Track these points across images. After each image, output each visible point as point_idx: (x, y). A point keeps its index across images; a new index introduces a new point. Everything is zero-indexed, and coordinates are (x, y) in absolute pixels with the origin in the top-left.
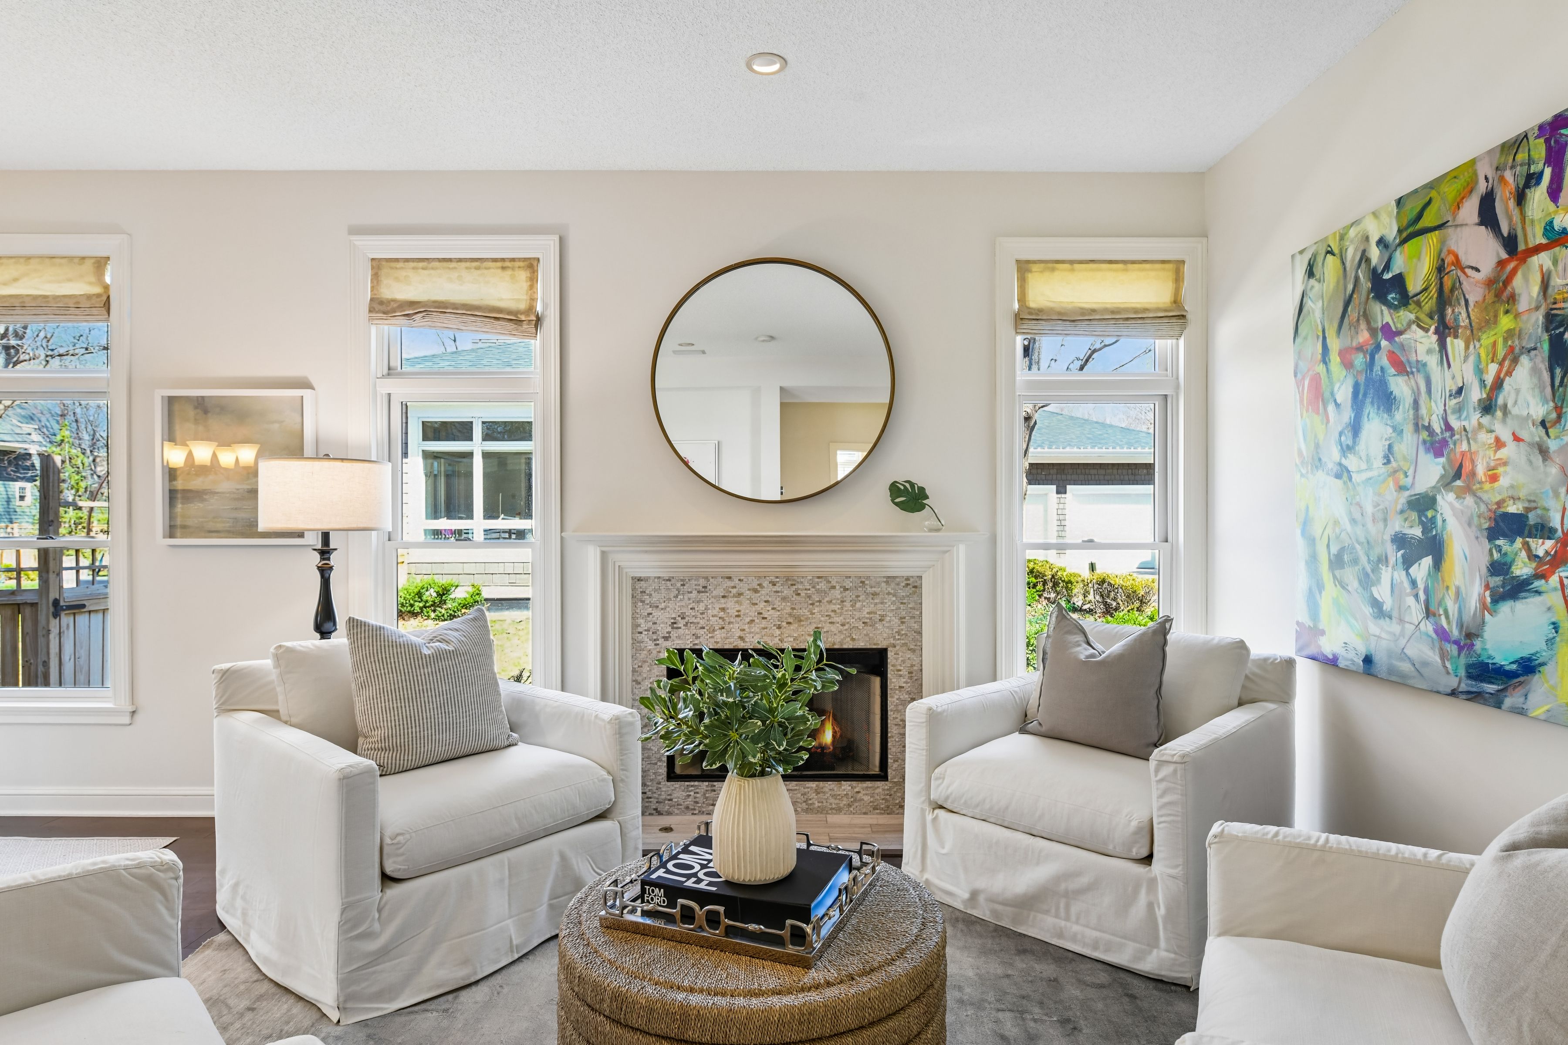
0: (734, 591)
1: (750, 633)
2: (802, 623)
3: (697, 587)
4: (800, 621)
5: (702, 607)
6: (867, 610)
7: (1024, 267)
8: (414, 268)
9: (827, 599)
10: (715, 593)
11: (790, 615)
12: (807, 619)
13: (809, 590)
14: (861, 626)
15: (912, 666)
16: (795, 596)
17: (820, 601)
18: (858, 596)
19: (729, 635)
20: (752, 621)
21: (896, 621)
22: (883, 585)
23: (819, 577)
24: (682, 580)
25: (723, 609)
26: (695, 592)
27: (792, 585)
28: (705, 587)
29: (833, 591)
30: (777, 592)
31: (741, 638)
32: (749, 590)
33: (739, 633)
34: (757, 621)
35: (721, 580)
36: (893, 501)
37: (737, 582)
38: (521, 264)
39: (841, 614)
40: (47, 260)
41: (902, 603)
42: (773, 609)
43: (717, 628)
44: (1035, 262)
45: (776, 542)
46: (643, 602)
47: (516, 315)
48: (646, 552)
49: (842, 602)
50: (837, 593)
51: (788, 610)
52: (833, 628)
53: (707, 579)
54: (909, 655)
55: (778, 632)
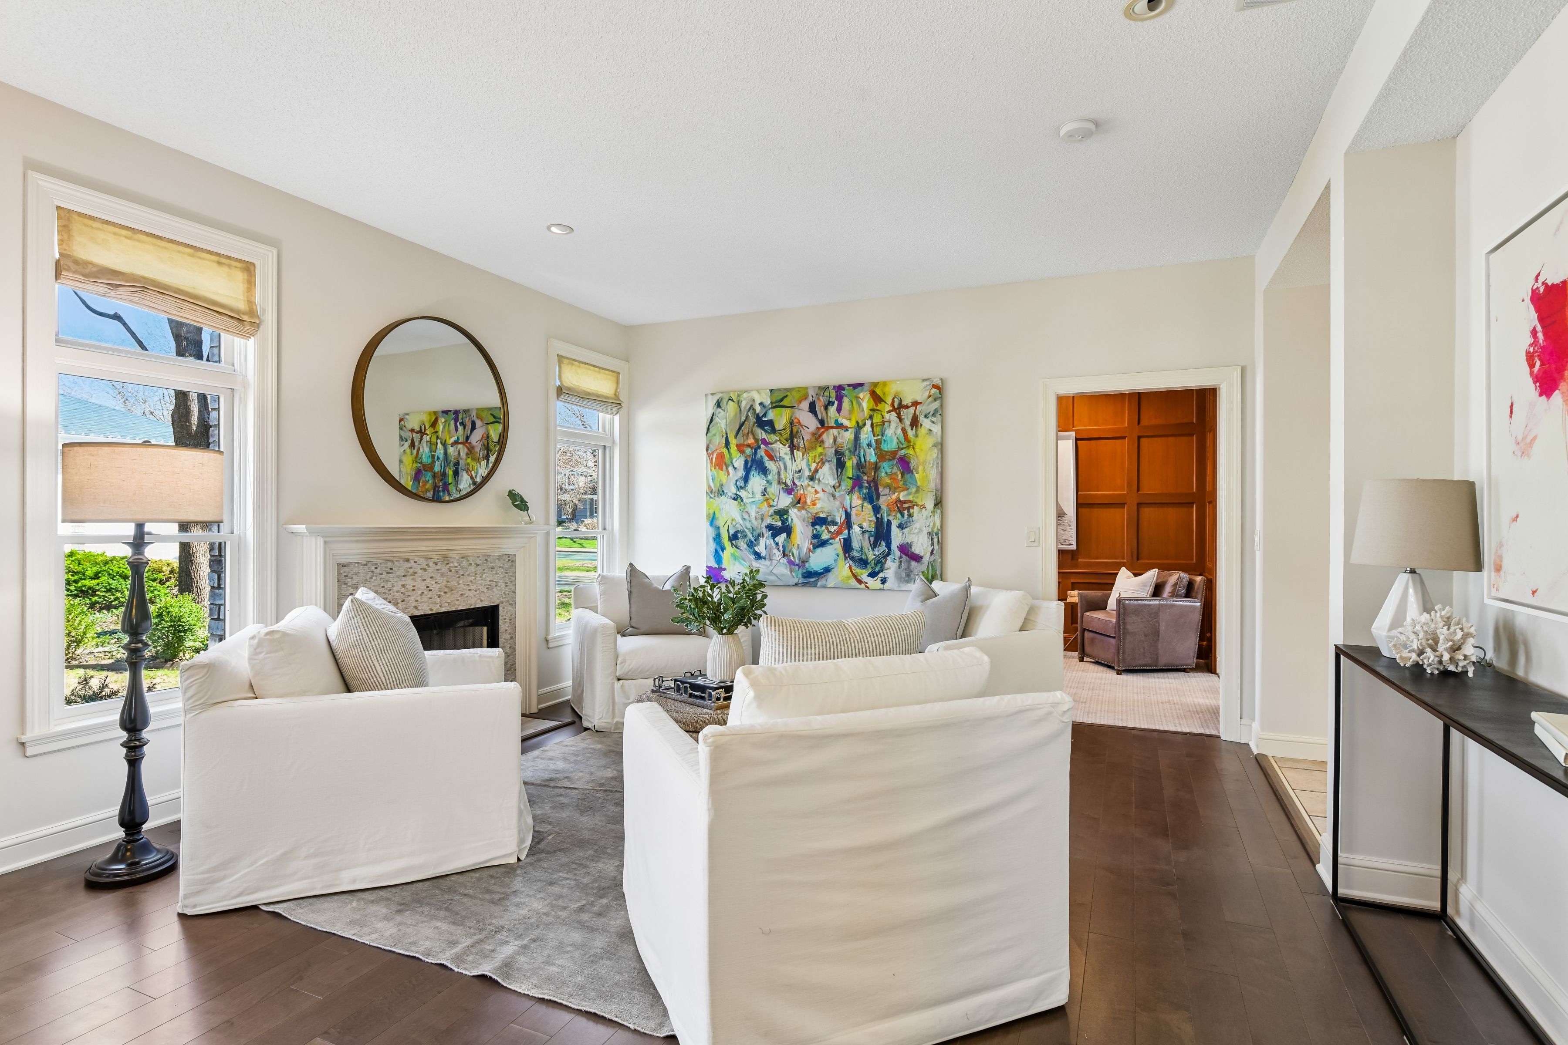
0: (411, 571)
1: (421, 603)
2: (453, 592)
3: (386, 569)
4: (452, 590)
5: (389, 585)
6: (488, 579)
7: (560, 360)
8: (115, 234)
9: (467, 573)
10: (398, 573)
11: (446, 586)
12: (456, 588)
13: (457, 567)
14: (485, 590)
15: (511, 615)
16: (449, 572)
17: (463, 575)
18: (484, 570)
19: (407, 606)
20: (423, 593)
21: (503, 585)
22: (497, 561)
23: (463, 558)
24: (376, 564)
25: (403, 586)
26: (385, 573)
27: (447, 564)
28: (391, 569)
29: (470, 567)
30: (438, 570)
31: (416, 607)
32: (421, 569)
33: (414, 604)
34: (426, 593)
35: (402, 563)
36: (513, 503)
37: (413, 563)
38: (238, 265)
39: (475, 583)
41: (506, 573)
42: (436, 583)
43: (399, 601)
45: (435, 532)
46: (346, 584)
47: (238, 314)
48: (357, 541)
49: (476, 574)
50: (472, 569)
51: (445, 583)
52: (471, 594)
53: (392, 561)
54: (510, 608)
55: (438, 600)
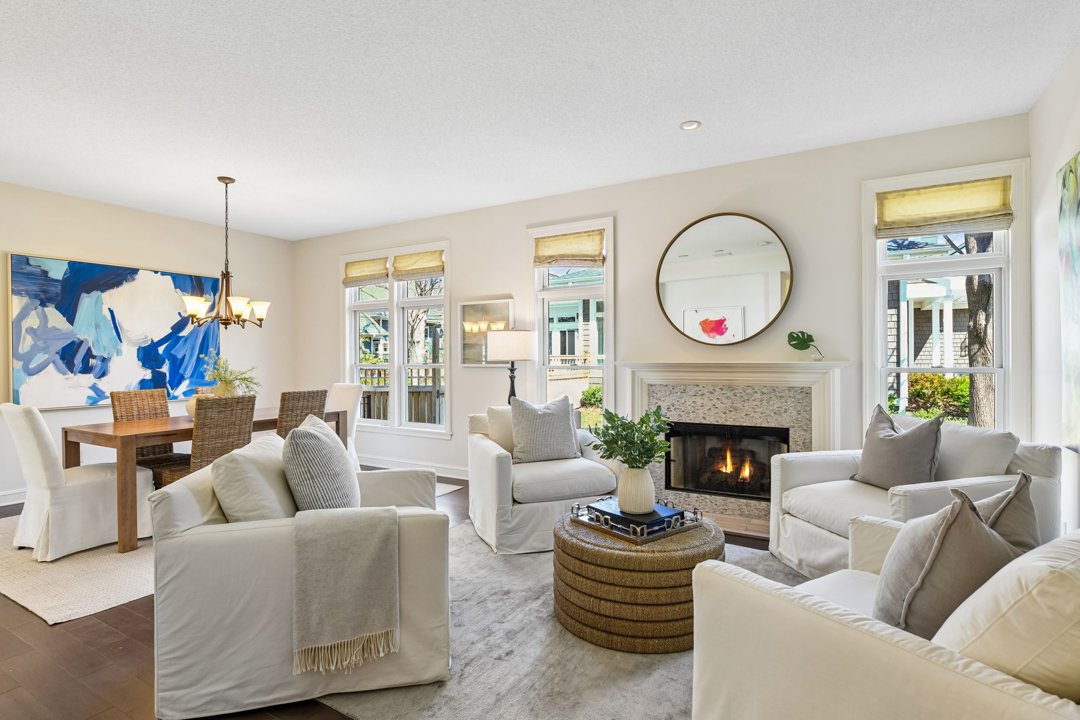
0: (700, 393)
1: (709, 415)
2: (738, 411)
3: (680, 390)
4: (737, 410)
5: (683, 400)
6: (776, 406)
7: (881, 197)
8: (552, 240)
9: (753, 399)
10: (690, 393)
11: (731, 406)
12: (741, 409)
13: (742, 393)
14: (773, 415)
15: (805, 439)
16: (733, 396)
17: (748, 400)
18: (771, 398)
19: (697, 416)
20: (710, 409)
21: (795, 413)
22: (787, 391)
23: (747, 386)
24: (673, 386)
25: (694, 402)
26: (679, 393)
27: (732, 390)
28: (685, 390)
29: (756, 394)
30: (724, 394)
31: (704, 418)
32: (708, 392)
33: (702, 415)
34: (712, 409)
35: (693, 387)
36: (789, 343)
37: (702, 388)
38: (597, 233)
39: (761, 407)
40: (425, 254)
41: (798, 403)
42: (721, 403)
43: (691, 412)
44: (890, 192)
45: (721, 367)
46: (653, 397)
47: (594, 258)
48: (654, 371)
49: (762, 400)
50: (758, 396)
51: (730, 404)
52: (756, 415)
53: (685, 385)
54: (803, 433)
55: (724, 416)
